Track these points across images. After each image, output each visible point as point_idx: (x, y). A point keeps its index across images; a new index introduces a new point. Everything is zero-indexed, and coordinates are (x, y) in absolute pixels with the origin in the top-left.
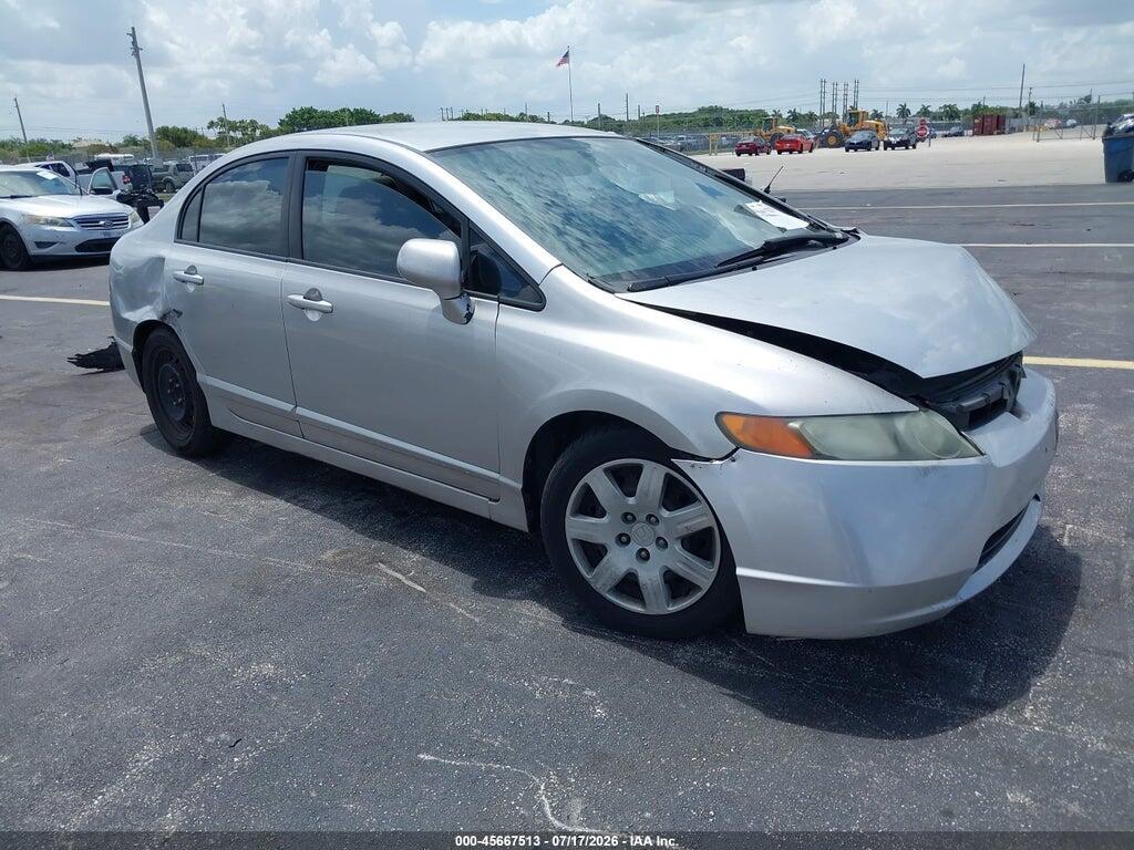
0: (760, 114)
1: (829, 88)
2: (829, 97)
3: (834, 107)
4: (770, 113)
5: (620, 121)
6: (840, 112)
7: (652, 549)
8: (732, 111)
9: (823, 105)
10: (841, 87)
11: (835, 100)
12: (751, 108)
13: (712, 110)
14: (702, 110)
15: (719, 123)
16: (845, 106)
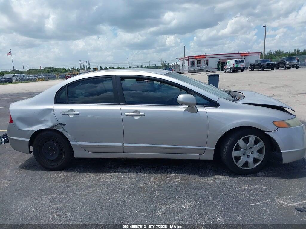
0: (64, 69)
1: (82, 62)
2: (82, 64)
3: (84, 67)
4: (67, 69)
5: (21, 71)
6: (85, 68)
7: (250, 155)
8: (55, 68)
9: (81, 67)
10: (85, 62)
11: (84, 65)
12: (61, 67)
13: (49, 68)
14: (46, 68)
15: (52, 71)
16: (87, 67)
